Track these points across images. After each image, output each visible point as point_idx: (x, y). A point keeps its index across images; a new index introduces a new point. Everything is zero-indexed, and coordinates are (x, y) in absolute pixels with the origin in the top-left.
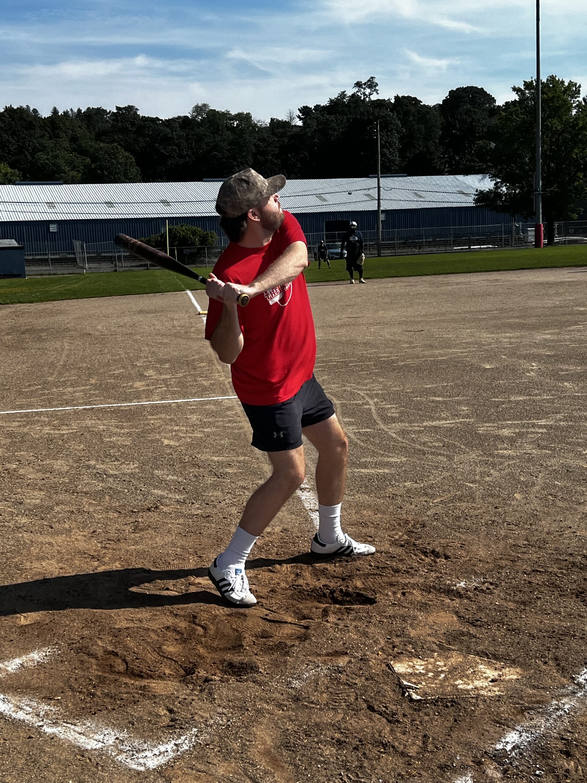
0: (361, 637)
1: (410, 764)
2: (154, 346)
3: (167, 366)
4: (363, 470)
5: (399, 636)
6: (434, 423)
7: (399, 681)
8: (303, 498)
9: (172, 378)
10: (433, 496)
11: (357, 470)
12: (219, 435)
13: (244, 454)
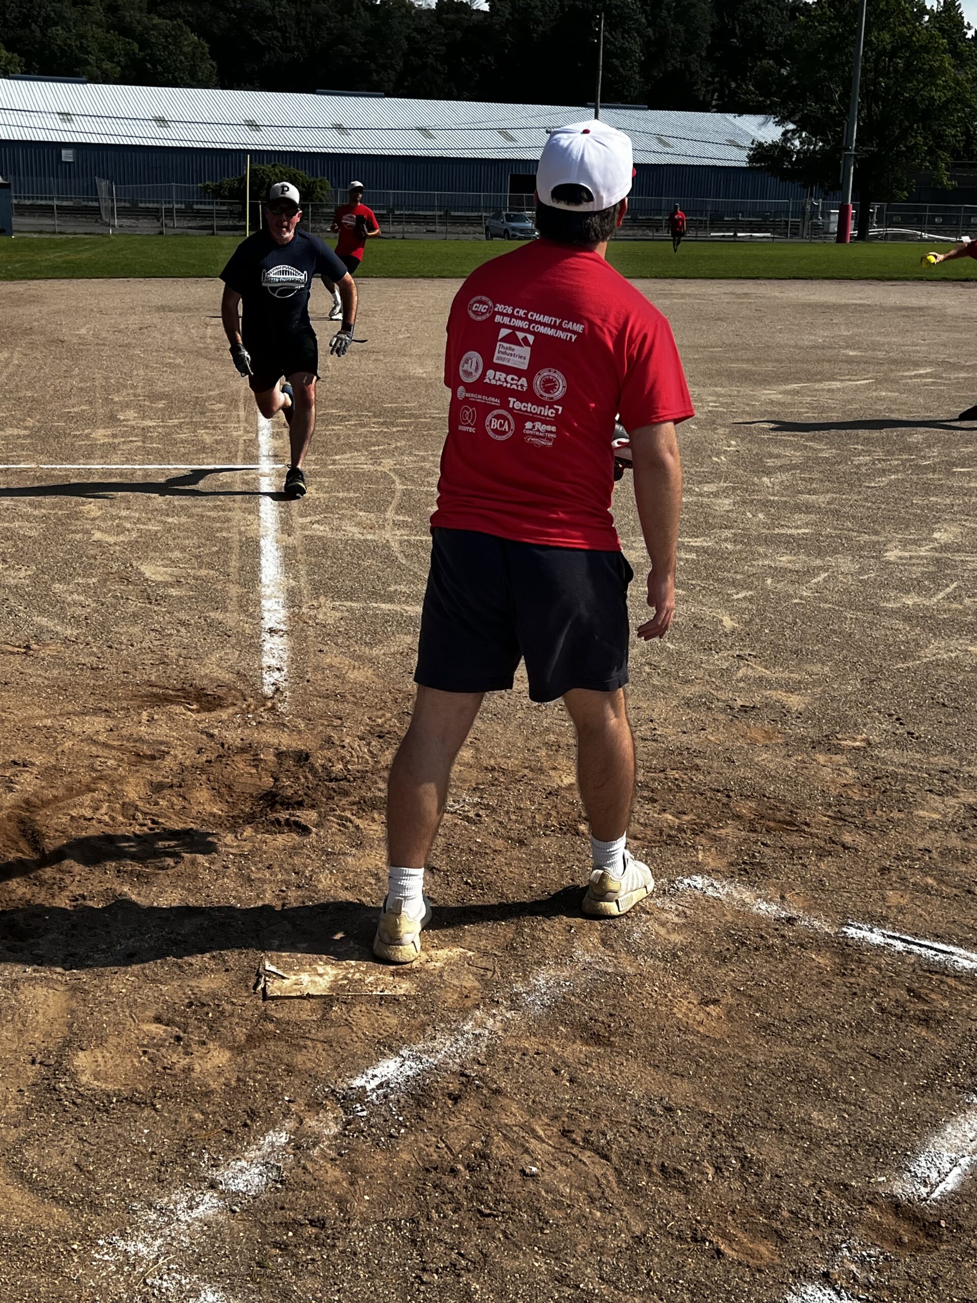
2: (156, 368)
3: (160, 406)
5: (300, 887)
7: (261, 962)
8: (267, 647)
12: (187, 530)
13: (210, 566)
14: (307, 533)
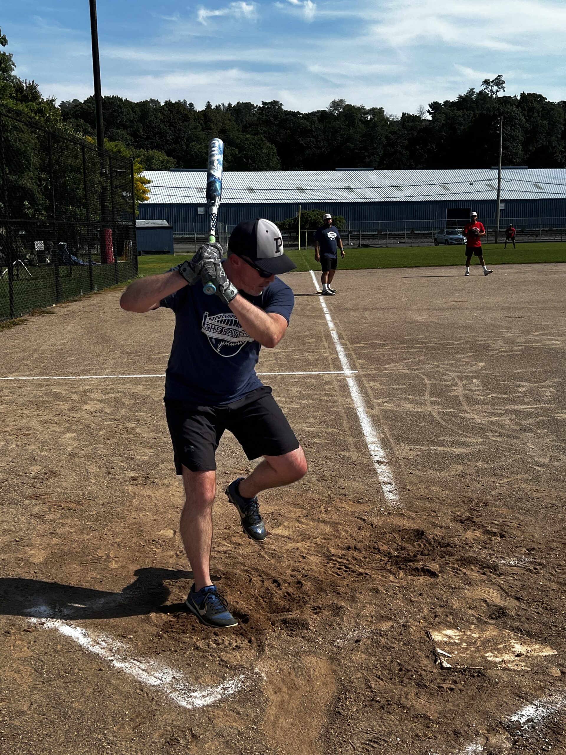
0: (407, 605)
1: (428, 727)
4: (439, 448)
5: (442, 607)
6: (516, 407)
7: (434, 648)
8: (379, 471)
9: (282, 352)
10: (500, 477)
11: (434, 448)
12: (314, 407)
13: (333, 427)
14: (382, 408)
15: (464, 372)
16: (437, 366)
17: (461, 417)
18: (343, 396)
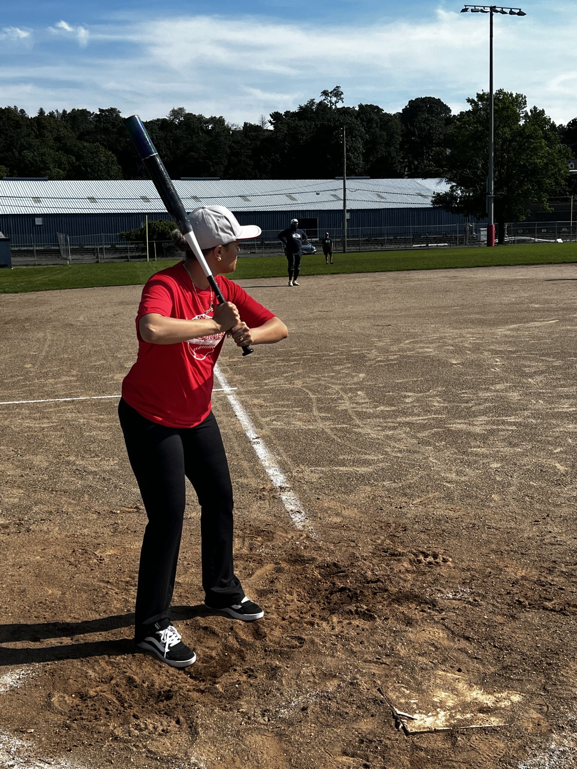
0: (349, 656)
4: (341, 468)
6: (407, 419)
7: (392, 708)
8: (284, 498)
10: (411, 497)
14: (272, 427)
15: (347, 385)
16: (319, 379)
17: (355, 433)
18: (228, 416)
